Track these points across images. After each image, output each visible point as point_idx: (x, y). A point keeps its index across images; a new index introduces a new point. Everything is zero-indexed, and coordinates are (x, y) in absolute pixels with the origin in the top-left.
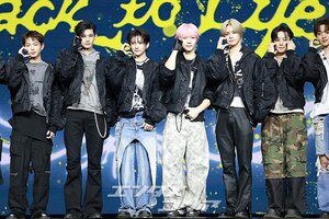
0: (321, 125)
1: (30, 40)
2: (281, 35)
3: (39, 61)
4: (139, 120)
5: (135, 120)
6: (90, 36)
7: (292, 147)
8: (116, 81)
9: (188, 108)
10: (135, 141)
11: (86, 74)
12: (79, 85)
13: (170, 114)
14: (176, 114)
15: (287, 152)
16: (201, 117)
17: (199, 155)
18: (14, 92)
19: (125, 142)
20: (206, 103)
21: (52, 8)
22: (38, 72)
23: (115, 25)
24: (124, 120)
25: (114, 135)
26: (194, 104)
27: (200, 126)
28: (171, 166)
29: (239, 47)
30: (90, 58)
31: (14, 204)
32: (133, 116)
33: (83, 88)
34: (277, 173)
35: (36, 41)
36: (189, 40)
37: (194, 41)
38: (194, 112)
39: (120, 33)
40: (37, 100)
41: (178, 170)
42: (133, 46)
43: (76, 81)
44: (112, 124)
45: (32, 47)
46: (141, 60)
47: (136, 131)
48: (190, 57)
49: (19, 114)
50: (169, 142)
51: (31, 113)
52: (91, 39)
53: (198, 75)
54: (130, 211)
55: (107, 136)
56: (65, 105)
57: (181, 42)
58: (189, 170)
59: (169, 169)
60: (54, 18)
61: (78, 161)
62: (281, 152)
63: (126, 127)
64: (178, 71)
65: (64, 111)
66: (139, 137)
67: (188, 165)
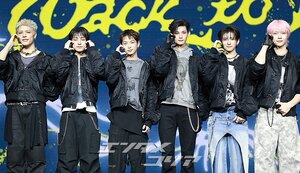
1: (126, 39)
3: (135, 58)
4: (231, 114)
5: (227, 114)
6: (184, 32)
9: (279, 103)
10: (228, 135)
11: (180, 70)
12: (172, 81)
13: (261, 109)
14: (267, 108)
16: (292, 112)
19: (218, 136)
20: (298, 98)
21: (144, 7)
23: (206, 24)
24: (216, 114)
25: (205, 129)
26: (285, 99)
27: (292, 120)
28: (263, 160)
30: (183, 55)
32: (225, 111)
33: (176, 84)
35: (133, 39)
36: (280, 35)
37: (284, 37)
38: (286, 107)
39: (210, 30)
40: (133, 96)
41: (271, 164)
42: (225, 43)
43: (170, 77)
44: (204, 118)
45: (129, 45)
47: (228, 125)
48: (281, 52)
49: (117, 109)
50: (261, 136)
51: (127, 108)
52: (184, 36)
53: (290, 71)
56: (160, 100)
57: (271, 38)
58: (282, 164)
59: (261, 163)
60: (146, 18)
63: (217, 122)
65: (159, 105)
66: (231, 131)
67: (280, 159)
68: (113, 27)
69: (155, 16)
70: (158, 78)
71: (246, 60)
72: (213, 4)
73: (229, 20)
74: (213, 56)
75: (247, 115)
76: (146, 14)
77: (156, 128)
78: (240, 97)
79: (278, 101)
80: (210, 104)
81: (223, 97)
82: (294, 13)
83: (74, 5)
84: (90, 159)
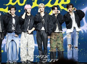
0: (70, 36)
4: (13, 34)
5: (12, 34)
9: (28, 30)
14: (24, 32)
17: (31, 45)
19: (9, 41)
23: (6, 5)
24: (9, 34)
25: (6, 39)
26: (30, 29)
27: (32, 36)
28: (23, 48)
39: (8, 7)
41: (25, 49)
47: (13, 37)
50: (22, 41)
54: (10, 62)
55: (3, 39)
57: (27, 10)
58: (29, 49)
59: (22, 49)
62: (56, 44)
63: (9, 36)
64: (25, 19)
67: (28, 48)
71: (18, 17)
74: (8, 15)
78: (16, 28)
80: (7, 31)
81: (11, 28)
82: (33, 2)
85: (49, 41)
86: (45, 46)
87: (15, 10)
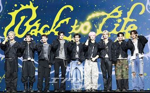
0: (133, 63)
1: (43, 37)
2: (120, 35)
3: (46, 43)
5: (76, 61)
6: (62, 35)
7: (124, 70)
8: (71, 50)
11: (61, 47)
13: (86, 60)
14: (88, 59)
15: (123, 71)
16: (96, 61)
18: (39, 53)
19: (73, 68)
20: (98, 56)
21: (49, 27)
22: (46, 47)
23: (69, 33)
25: (69, 66)
26: (94, 57)
28: (87, 76)
29: (108, 39)
30: (62, 42)
31: (39, 87)
33: (60, 52)
34: (120, 78)
37: (94, 37)
38: (94, 59)
39: (71, 35)
40: (46, 56)
41: (89, 77)
44: (69, 63)
46: (78, 43)
48: (93, 42)
49: (41, 60)
51: (44, 60)
53: (95, 48)
56: (54, 57)
57: (90, 37)
60: (49, 31)
61: (58, 74)
62: (121, 71)
64: (89, 46)
65: (54, 59)
66: (78, 67)
67: (92, 75)
68: (38, 34)
69: (52, 30)
70: (54, 50)
72: (72, 26)
73: (77, 32)
75: (82, 61)
76: (49, 29)
77: (53, 66)
79: (91, 57)
81: (75, 56)
82: (97, 29)
83: (26, 26)
84: (32, 76)
85: (113, 69)
86: (110, 74)
87: (80, 37)
